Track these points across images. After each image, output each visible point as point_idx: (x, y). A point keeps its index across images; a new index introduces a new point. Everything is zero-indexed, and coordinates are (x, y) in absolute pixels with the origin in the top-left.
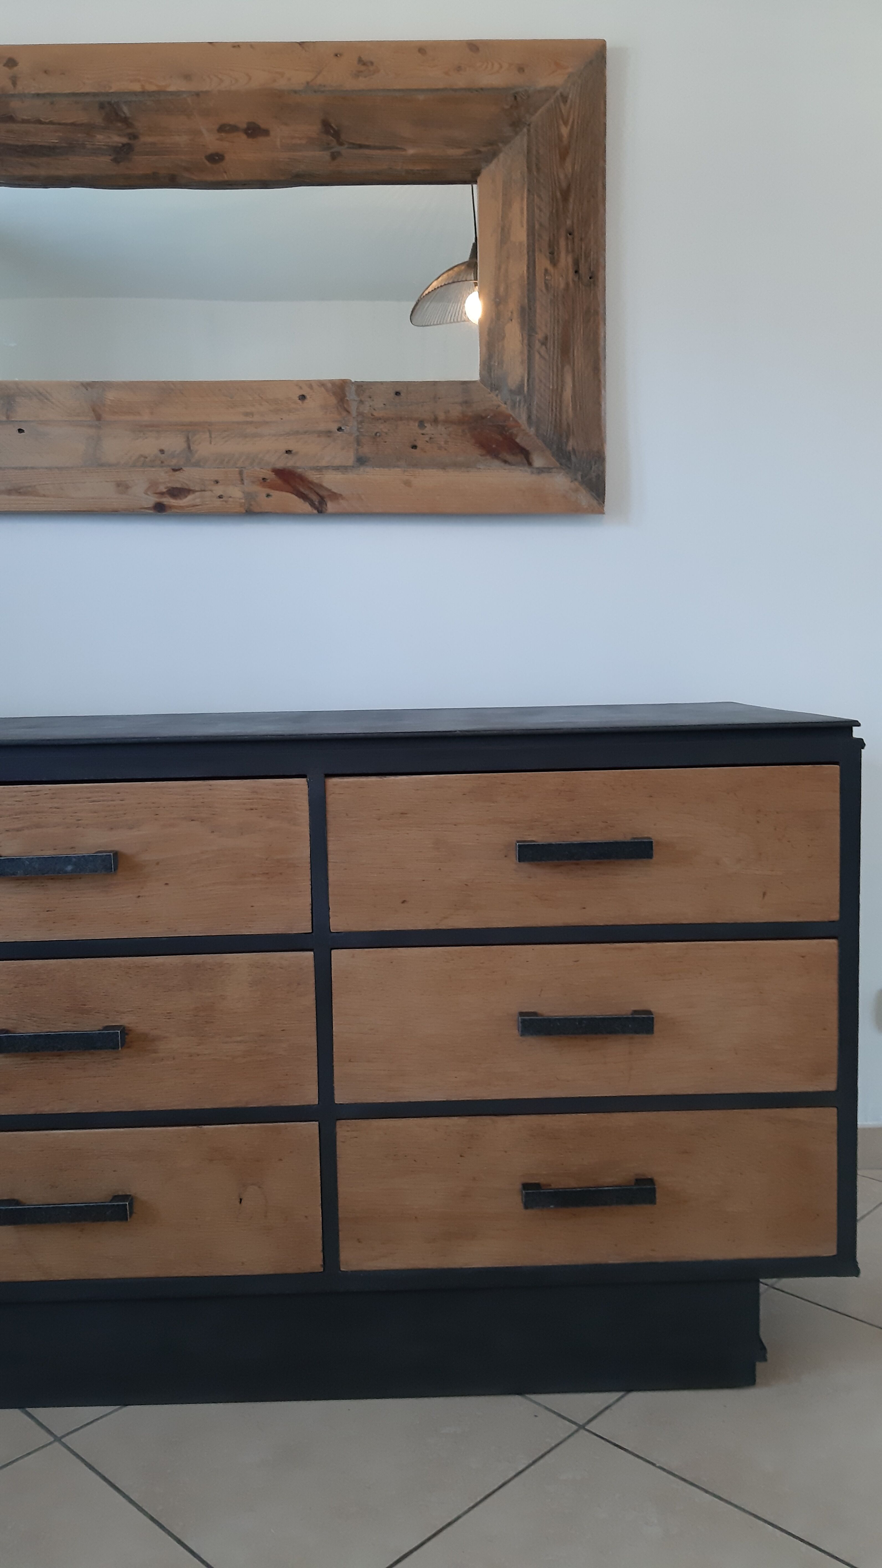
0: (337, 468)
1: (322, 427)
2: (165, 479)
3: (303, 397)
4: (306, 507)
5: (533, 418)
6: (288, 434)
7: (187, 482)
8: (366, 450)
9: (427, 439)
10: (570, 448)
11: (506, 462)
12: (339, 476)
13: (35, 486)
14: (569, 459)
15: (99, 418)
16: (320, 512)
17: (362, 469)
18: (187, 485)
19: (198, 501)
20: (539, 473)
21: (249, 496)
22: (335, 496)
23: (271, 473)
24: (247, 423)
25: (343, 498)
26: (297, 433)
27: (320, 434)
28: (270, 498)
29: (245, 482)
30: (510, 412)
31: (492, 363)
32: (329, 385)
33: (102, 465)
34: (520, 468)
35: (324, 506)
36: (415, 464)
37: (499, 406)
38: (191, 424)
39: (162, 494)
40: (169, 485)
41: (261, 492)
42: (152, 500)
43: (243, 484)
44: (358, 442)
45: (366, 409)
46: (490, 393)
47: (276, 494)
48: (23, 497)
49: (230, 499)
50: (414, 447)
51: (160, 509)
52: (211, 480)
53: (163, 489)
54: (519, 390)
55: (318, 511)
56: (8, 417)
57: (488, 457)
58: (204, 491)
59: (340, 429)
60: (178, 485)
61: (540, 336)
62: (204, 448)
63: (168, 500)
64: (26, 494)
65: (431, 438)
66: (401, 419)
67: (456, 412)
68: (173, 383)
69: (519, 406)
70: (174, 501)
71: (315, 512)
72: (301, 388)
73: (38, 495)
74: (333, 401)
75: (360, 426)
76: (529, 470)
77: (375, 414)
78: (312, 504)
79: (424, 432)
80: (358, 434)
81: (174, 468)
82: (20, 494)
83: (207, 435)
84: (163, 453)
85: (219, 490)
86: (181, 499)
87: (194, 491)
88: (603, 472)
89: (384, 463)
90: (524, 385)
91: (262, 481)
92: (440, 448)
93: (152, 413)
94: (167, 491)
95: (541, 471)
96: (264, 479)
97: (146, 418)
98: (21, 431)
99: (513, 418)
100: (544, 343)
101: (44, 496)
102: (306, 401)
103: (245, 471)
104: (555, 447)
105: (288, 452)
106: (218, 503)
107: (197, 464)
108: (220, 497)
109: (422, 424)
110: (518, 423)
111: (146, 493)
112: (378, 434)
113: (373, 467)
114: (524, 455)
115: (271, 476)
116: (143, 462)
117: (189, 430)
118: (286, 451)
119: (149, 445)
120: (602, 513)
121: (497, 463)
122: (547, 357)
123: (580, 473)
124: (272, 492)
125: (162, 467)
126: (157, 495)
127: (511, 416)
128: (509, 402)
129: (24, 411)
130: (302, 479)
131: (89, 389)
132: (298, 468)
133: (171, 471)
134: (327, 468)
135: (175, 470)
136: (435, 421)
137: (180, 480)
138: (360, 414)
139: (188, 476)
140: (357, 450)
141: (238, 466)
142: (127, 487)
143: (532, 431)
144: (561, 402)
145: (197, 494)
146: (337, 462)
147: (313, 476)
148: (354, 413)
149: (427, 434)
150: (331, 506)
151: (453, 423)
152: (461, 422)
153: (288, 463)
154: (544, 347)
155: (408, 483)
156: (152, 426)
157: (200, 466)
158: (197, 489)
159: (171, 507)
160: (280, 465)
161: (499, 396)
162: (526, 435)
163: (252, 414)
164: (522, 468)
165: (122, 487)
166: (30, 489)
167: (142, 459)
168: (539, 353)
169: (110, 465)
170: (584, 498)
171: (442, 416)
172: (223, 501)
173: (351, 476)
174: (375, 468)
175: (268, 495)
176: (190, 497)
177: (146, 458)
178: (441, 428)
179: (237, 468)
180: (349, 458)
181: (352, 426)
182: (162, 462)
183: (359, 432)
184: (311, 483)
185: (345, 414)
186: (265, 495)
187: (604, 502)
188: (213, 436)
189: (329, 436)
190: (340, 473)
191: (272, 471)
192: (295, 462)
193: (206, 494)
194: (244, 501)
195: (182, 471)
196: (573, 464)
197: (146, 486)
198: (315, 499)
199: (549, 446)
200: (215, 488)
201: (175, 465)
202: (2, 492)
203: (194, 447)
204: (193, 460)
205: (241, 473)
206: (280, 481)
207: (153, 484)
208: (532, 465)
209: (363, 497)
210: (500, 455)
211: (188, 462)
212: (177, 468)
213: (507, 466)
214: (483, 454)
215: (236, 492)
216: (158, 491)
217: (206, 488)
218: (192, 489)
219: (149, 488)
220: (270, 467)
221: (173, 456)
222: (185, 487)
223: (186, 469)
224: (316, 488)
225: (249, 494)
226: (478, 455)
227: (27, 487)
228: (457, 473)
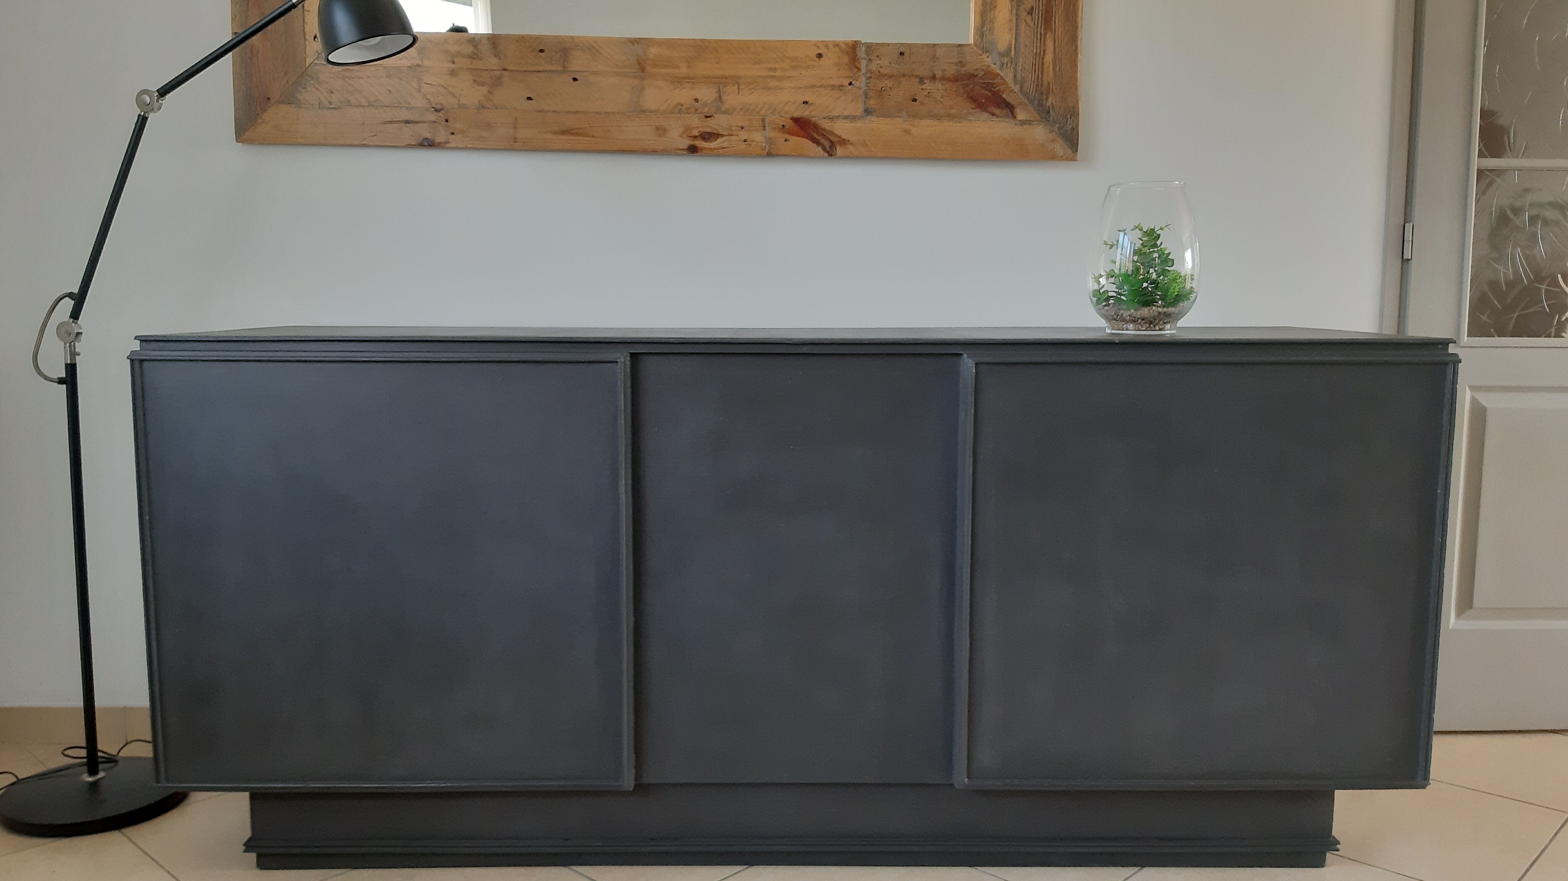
0: (846, 117)
1: (835, 82)
2: (697, 124)
3: (820, 56)
4: (819, 150)
5: (1019, 77)
6: (807, 87)
7: (716, 127)
8: (872, 103)
9: (926, 93)
10: (1049, 104)
11: (993, 115)
12: (849, 125)
13: (585, 128)
14: (1048, 114)
15: (643, 70)
16: (830, 155)
17: (868, 118)
18: (717, 130)
19: (725, 144)
20: (1022, 125)
21: (769, 140)
22: (843, 142)
23: (789, 121)
24: (770, 77)
25: (851, 144)
26: (813, 86)
27: (833, 87)
28: (788, 142)
29: (767, 128)
30: (998, 71)
31: (985, 29)
32: (843, 46)
33: (644, 111)
34: (1006, 120)
35: (834, 150)
36: (914, 116)
37: (989, 66)
38: (723, 77)
39: (695, 137)
40: (701, 130)
41: (780, 137)
42: (686, 143)
43: (765, 130)
44: (866, 96)
45: (874, 67)
46: (981, 55)
47: (794, 139)
48: (576, 138)
49: (754, 143)
50: (915, 100)
51: (693, 150)
52: (738, 126)
53: (695, 133)
54: (1007, 53)
55: (828, 154)
56: (564, 68)
57: (978, 110)
58: (732, 135)
59: (850, 84)
60: (709, 130)
61: (1027, 6)
62: (732, 98)
63: (699, 143)
64: (577, 134)
65: (929, 93)
66: (904, 76)
67: (951, 71)
68: (708, 41)
69: (1007, 65)
70: (706, 144)
71: (827, 155)
72: (818, 47)
73: (587, 136)
74: (846, 59)
75: (868, 81)
76: (1013, 122)
77: (881, 70)
78: (824, 149)
79: (923, 87)
80: (866, 88)
81: (705, 115)
82: (572, 134)
83: (736, 86)
84: (697, 102)
85: (744, 135)
86: (711, 142)
87: (722, 136)
88: (1077, 125)
89: (887, 115)
90: (1011, 48)
91: (782, 127)
92: (936, 101)
93: (689, 67)
94: (699, 135)
95: (1023, 123)
96: (783, 126)
97: (683, 70)
98: (575, 79)
99: (1001, 77)
100: (1030, 12)
101: (593, 137)
102: (822, 59)
103: (767, 119)
104: (1036, 102)
105: (805, 103)
106: (743, 146)
107: (726, 112)
108: (745, 141)
109: (921, 81)
110: (1005, 81)
111: (681, 137)
112: (883, 89)
113: (878, 117)
114: (1009, 108)
115: (789, 124)
116: (680, 109)
117: (720, 83)
118: (804, 103)
119: (684, 95)
120: (1075, 160)
121: (986, 115)
122: (1032, 25)
123: (1057, 125)
124: (789, 137)
125: (695, 113)
126: (690, 138)
127: (1000, 75)
128: (998, 63)
129: (577, 62)
130: (816, 127)
131: (636, 44)
132: (813, 117)
133: (704, 117)
134: (838, 117)
135: (707, 117)
136: (933, 78)
137: (712, 125)
138: (868, 71)
139: (718, 123)
140: (865, 102)
142: (665, 131)
143: (1016, 88)
144: (1043, 64)
145: (725, 138)
146: (846, 113)
147: (826, 125)
148: (864, 70)
149: (926, 89)
150: (839, 150)
151: (949, 80)
152: (955, 79)
153: (804, 112)
154: (1029, 16)
155: (907, 132)
156: (689, 78)
157: (728, 114)
158: (725, 133)
159: (702, 149)
160: (797, 114)
161: (989, 57)
162: (1012, 92)
163: (775, 69)
164: (1008, 120)
165: (661, 131)
166: (581, 130)
167: (679, 106)
168: (1025, 21)
169: (651, 112)
170: (1060, 147)
171: (939, 74)
172: (747, 144)
173: (858, 124)
175: (786, 140)
176: (719, 140)
177: (682, 105)
178: (938, 85)
179: (760, 115)
180: (857, 109)
181: (861, 82)
182: (696, 110)
183: (867, 86)
184: (824, 130)
185: (855, 70)
186: (784, 140)
187: (1077, 151)
188: (741, 87)
189: (841, 90)
190: (849, 122)
191: (791, 119)
192: (811, 112)
193: (733, 138)
194: (765, 145)
195: (713, 117)
196: (1051, 118)
197: (681, 130)
198: (827, 144)
199: (1031, 102)
200: (741, 133)
201: (707, 112)
202: (555, 133)
203: (724, 98)
204: (723, 109)
205: (763, 120)
206: (796, 129)
207: (688, 129)
208: (1015, 117)
209: (868, 142)
210: (989, 109)
211: (719, 111)
212: (709, 115)
213: (994, 118)
214: (973, 107)
215: (758, 137)
216: (692, 135)
217: (733, 133)
218: (721, 133)
219: (684, 132)
220: (789, 116)
221: (705, 105)
222: (715, 131)
223: (716, 116)
224: (827, 135)
225: (770, 139)
226: (969, 108)
227: (578, 128)
228: (950, 123)
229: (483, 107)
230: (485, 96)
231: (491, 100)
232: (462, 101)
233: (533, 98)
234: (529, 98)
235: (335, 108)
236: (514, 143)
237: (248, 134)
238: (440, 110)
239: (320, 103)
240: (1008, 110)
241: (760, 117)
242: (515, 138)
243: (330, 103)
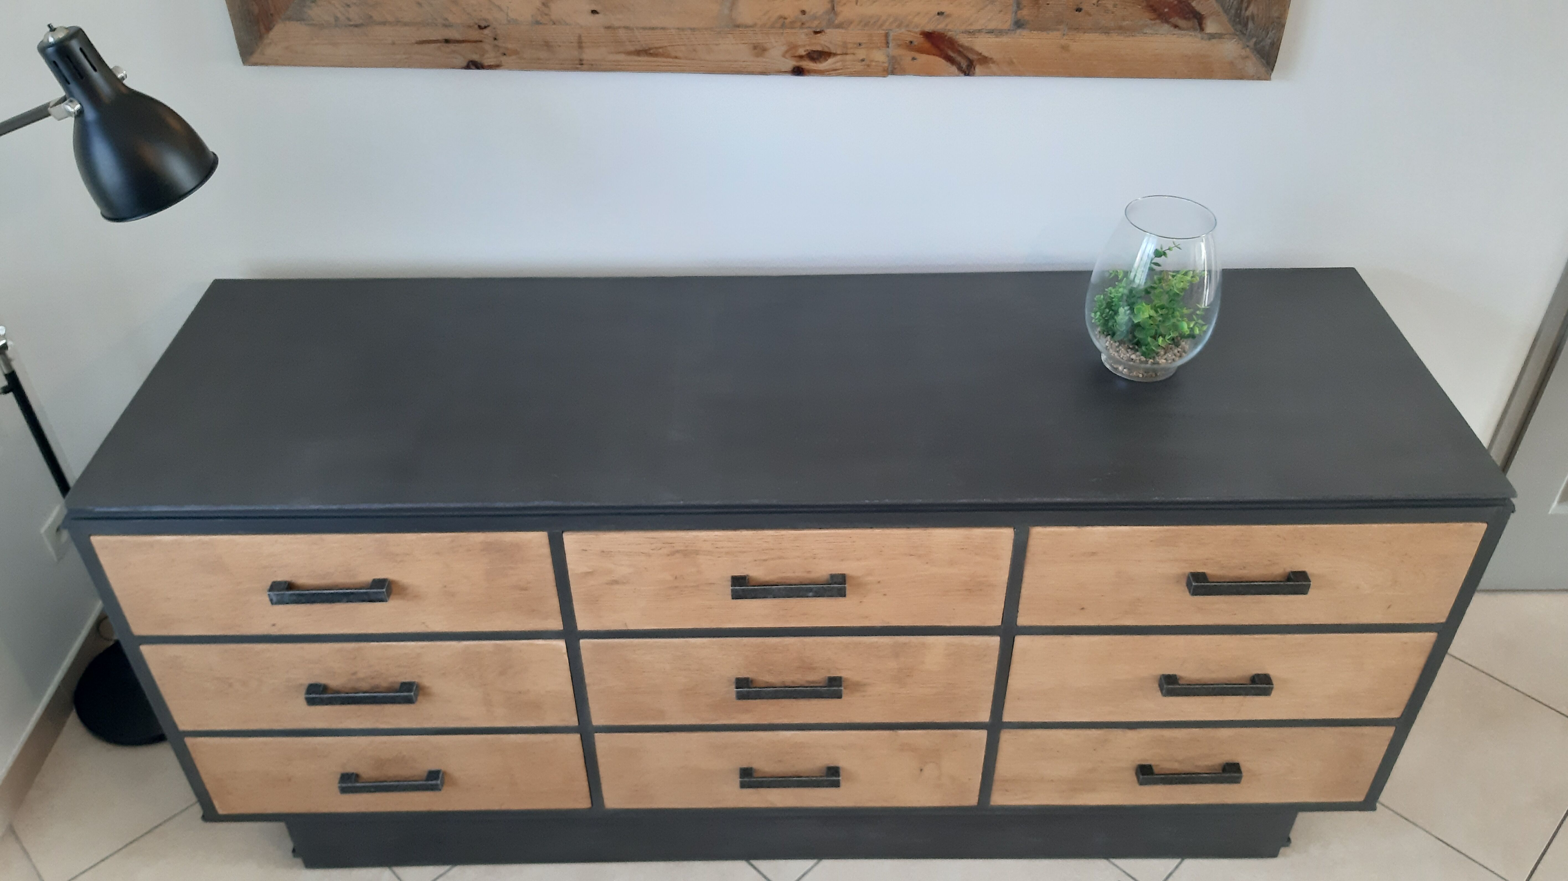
0: (991, 32)
2: (804, 42)
4: (953, 70)
7: (827, 44)
8: (1025, 13)
9: (1095, 2)
10: (1248, 13)
11: (1176, 26)
12: (992, 40)
13: (666, 47)
14: (1246, 25)
16: (965, 72)
17: (1019, 31)
18: (829, 48)
19: (839, 65)
20: (1210, 39)
21: (893, 59)
22: (985, 60)
23: (918, 36)
25: (994, 62)
28: (915, 61)
29: (890, 46)
33: (738, 26)
34: (1191, 33)
35: (973, 69)
36: (1077, 28)
39: (801, 57)
40: (808, 48)
41: (906, 54)
42: (792, 63)
43: (888, 47)
44: (1017, 6)
47: (921, 56)
48: (655, 59)
49: (874, 61)
50: (1079, 10)
51: (798, 71)
52: (854, 43)
53: (801, 52)
55: (963, 71)
57: (1158, 21)
58: (846, 54)
60: (819, 48)
62: (849, 9)
63: (807, 64)
65: (1098, 2)
70: (815, 64)
71: (962, 75)
73: (668, 56)
76: (1199, 35)
78: (960, 69)
81: (814, 30)
82: (651, 55)
84: (804, 14)
85: (861, 53)
86: (820, 62)
87: (835, 54)
88: (1279, 40)
89: (1043, 27)
91: (909, 44)
92: (1107, 11)
94: (807, 54)
95: (1212, 36)
96: (911, 42)
101: (676, 57)
103: (891, 34)
104: (1233, 11)
105: (941, 14)
106: (861, 64)
107: (840, 26)
108: (863, 60)
111: (784, 56)
113: (1031, 30)
114: (1198, 20)
115: (919, 40)
116: (782, 23)
118: (939, 14)
119: (788, 6)
120: (1268, 78)
121: (1166, 27)
123: (1254, 40)
124: (917, 55)
125: (801, 28)
126: (795, 57)
130: (951, 43)
132: (949, 30)
133: (812, 33)
134: (980, 31)
135: (816, 33)
137: (821, 43)
139: (830, 39)
140: (1016, 13)
141: (884, 28)
142: (764, 50)
145: (839, 57)
146: (992, 26)
147: (964, 40)
150: (978, 68)
153: (938, 26)
155: (1065, 48)
157: (842, 28)
158: (838, 52)
159: (811, 69)
160: (929, 28)
164: (1193, 33)
165: (759, 50)
166: (661, 50)
167: (782, 20)
169: (747, 26)
170: (1252, 64)
172: (864, 63)
173: (1004, 39)
174: (1032, 32)
175: (914, 59)
176: (831, 61)
177: (785, 18)
179: (883, 30)
180: (1005, 21)
182: (803, 24)
184: (962, 46)
186: (910, 58)
187: (1273, 68)
190: (994, 36)
191: (921, 34)
192: (947, 25)
193: (848, 57)
194: (886, 65)
195: (823, 33)
196: (1249, 30)
197: (784, 48)
198: (964, 64)
199: (1226, 11)
200: (856, 51)
201: (817, 26)
202: (629, 53)
203: (838, 9)
204: (836, 22)
205: (887, 35)
206: (927, 45)
207: (792, 47)
208: (1203, 30)
209: (1015, 60)
210: (1172, 20)
211: (831, 24)
212: (818, 30)
213: (1176, 31)
214: (1152, 18)
215: (880, 56)
216: (797, 54)
217: (849, 51)
218: (832, 52)
219: (787, 52)
220: (918, 30)
221: (815, 18)
222: (826, 50)
223: (828, 31)
224: (965, 52)
225: (893, 57)
226: (1147, 20)
227: (656, 48)
228: (1121, 38)
229: (538, 23)
230: (539, 10)
231: (546, 15)
232: (512, 15)
233: (598, 11)
234: (594, 12)
235: (356, 26)
236: (580, 66)
237: (256, 57)
238: (485, 27)
239: (337, 19)
240: (1196, 21)
241: (883, 32)
242: (581, 60)
243: (349, 20)
